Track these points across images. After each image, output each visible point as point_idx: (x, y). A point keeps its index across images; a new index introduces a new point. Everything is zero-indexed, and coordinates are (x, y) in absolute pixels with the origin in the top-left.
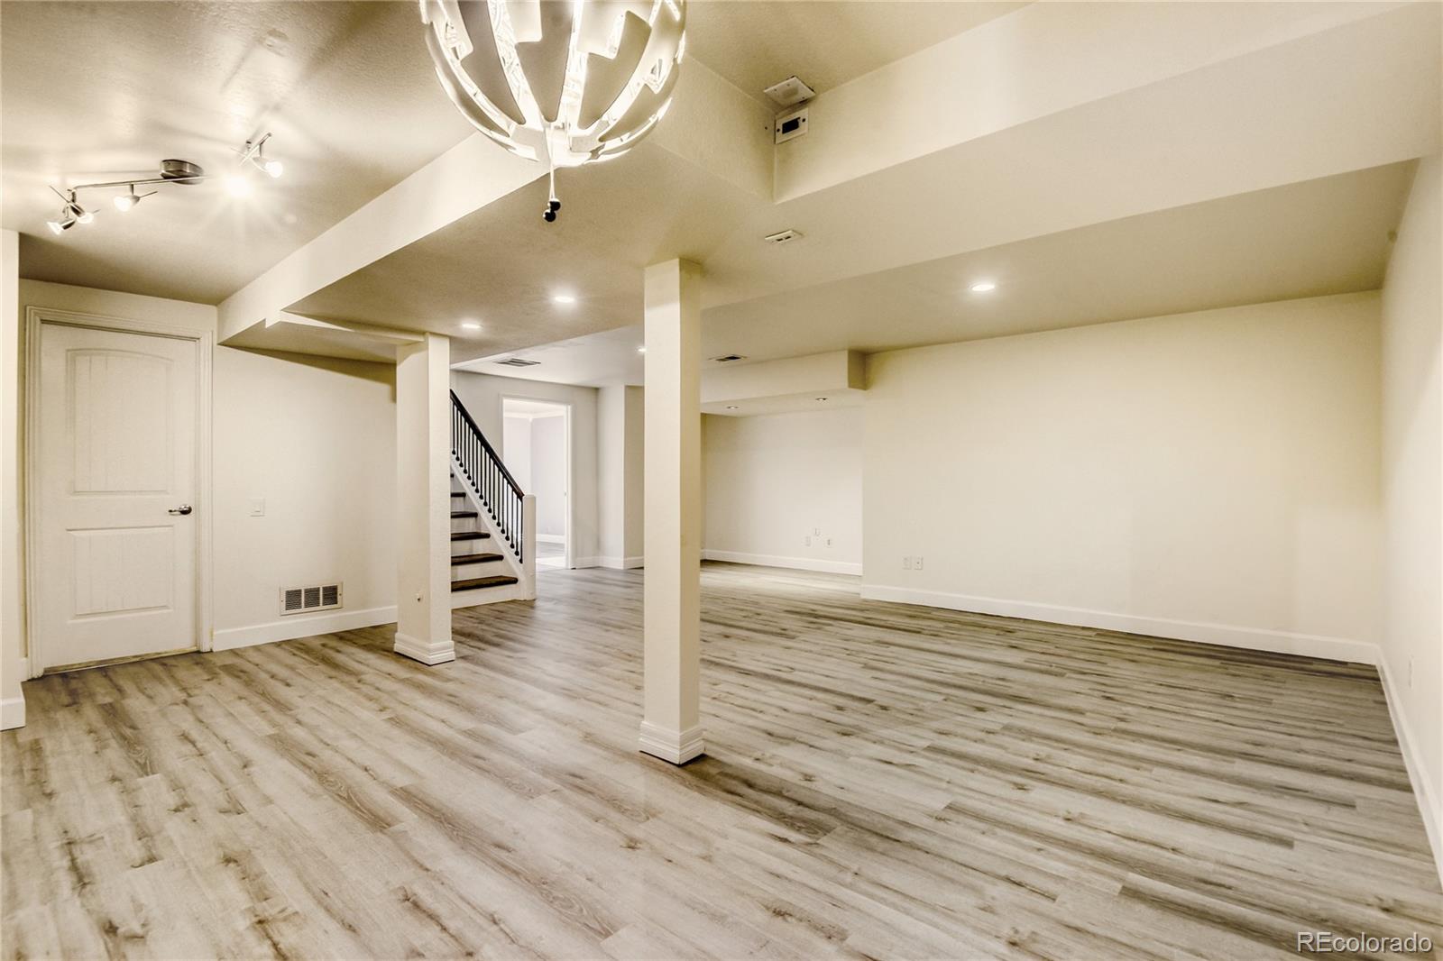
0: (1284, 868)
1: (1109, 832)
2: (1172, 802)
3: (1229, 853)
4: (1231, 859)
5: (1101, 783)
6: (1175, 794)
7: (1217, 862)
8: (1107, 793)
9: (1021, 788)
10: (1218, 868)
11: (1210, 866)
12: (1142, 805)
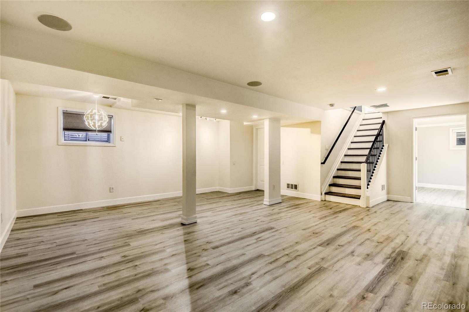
0: (37, 278)
1: (90, 260)
2: (80, 279)
3: (54, 273)
4: (53, 272)
5: (108, 271)
6: (82, 282)
7: (57, 269)
8: (102, 269)
9: (124, 256)
10: (56, 268)
11: (58, 267)
12: (89, 272)
